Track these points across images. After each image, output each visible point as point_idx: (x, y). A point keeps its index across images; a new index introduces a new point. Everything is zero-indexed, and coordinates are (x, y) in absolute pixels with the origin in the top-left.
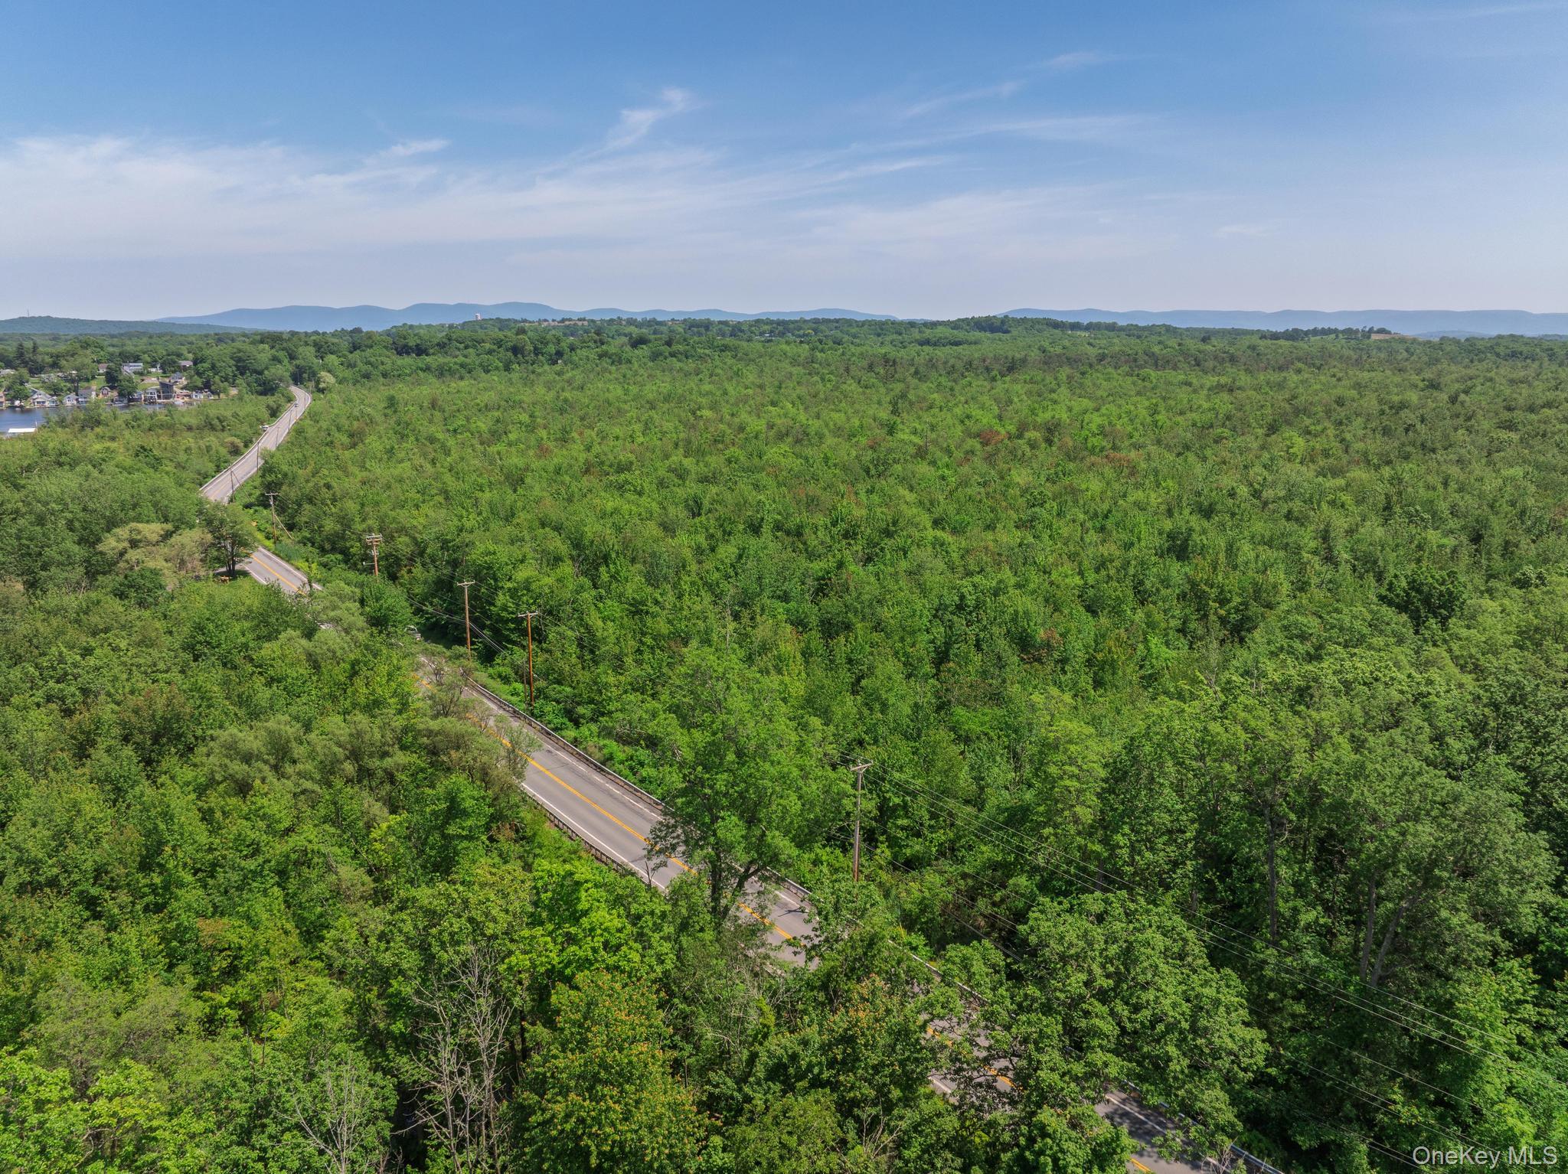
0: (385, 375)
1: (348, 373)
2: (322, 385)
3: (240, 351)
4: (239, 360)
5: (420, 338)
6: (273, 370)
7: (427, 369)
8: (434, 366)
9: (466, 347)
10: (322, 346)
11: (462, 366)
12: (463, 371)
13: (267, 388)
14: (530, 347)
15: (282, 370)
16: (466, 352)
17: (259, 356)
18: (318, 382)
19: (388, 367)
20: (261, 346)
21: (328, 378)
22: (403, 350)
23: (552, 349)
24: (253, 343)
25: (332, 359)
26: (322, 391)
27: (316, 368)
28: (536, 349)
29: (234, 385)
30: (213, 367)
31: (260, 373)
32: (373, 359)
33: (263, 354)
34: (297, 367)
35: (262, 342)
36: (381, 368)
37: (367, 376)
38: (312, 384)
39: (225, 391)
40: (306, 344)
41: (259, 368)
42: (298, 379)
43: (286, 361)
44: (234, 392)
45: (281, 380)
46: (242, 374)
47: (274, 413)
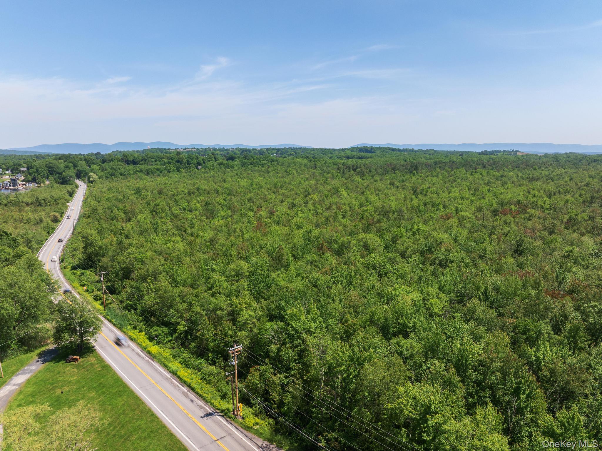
0: (121, 174)
1: (102, 174)
2: (91, 179)
3: (50, 163)
4: (50, 167)
5: (134, 157)
6: (67, 173)
7: (141, 171)
8: (144, 170)
9: (156, 161)
10: (89, 160)
11: (157, 169)
12: (158, 172)
13: (64, 181)
14: (185, 161)
15: (72, 172)
16: (156, 163)
17: (59, 165)
18: (89, 178)
19: (122, 170)
20: (60, 161)
21: (94, 176)
22: (128, 162)
23: (195, 161)
24: (55, 159)
25: (95, 167)
26: (92, 182)
27: (87, 171)
28: (188, 161)
29: (47, 179)
30: (37, 171)
31: (61, 173)
32: (114, 167)
33: (61, 164)
34: (78, 170)
35: (60, 159)
36: (119, 171)
37: (112, 175)
38: (86, 179)
39: (43, 182)
40: (81, 160)
41: (60, 171)
42: (79, 176)
43: (72, 168)
44: (47, 182)
45: (71, 177)
46: (51, 174)
47: (71, 194)
